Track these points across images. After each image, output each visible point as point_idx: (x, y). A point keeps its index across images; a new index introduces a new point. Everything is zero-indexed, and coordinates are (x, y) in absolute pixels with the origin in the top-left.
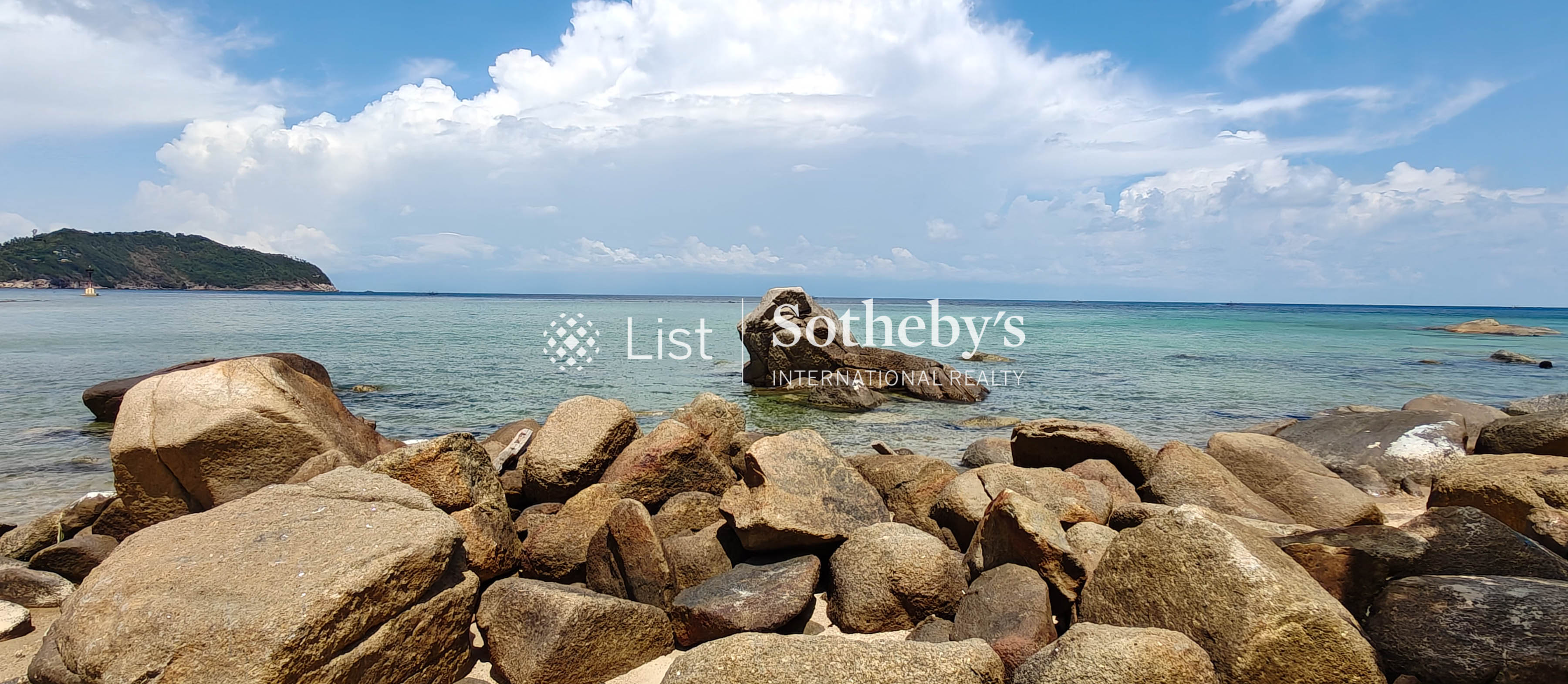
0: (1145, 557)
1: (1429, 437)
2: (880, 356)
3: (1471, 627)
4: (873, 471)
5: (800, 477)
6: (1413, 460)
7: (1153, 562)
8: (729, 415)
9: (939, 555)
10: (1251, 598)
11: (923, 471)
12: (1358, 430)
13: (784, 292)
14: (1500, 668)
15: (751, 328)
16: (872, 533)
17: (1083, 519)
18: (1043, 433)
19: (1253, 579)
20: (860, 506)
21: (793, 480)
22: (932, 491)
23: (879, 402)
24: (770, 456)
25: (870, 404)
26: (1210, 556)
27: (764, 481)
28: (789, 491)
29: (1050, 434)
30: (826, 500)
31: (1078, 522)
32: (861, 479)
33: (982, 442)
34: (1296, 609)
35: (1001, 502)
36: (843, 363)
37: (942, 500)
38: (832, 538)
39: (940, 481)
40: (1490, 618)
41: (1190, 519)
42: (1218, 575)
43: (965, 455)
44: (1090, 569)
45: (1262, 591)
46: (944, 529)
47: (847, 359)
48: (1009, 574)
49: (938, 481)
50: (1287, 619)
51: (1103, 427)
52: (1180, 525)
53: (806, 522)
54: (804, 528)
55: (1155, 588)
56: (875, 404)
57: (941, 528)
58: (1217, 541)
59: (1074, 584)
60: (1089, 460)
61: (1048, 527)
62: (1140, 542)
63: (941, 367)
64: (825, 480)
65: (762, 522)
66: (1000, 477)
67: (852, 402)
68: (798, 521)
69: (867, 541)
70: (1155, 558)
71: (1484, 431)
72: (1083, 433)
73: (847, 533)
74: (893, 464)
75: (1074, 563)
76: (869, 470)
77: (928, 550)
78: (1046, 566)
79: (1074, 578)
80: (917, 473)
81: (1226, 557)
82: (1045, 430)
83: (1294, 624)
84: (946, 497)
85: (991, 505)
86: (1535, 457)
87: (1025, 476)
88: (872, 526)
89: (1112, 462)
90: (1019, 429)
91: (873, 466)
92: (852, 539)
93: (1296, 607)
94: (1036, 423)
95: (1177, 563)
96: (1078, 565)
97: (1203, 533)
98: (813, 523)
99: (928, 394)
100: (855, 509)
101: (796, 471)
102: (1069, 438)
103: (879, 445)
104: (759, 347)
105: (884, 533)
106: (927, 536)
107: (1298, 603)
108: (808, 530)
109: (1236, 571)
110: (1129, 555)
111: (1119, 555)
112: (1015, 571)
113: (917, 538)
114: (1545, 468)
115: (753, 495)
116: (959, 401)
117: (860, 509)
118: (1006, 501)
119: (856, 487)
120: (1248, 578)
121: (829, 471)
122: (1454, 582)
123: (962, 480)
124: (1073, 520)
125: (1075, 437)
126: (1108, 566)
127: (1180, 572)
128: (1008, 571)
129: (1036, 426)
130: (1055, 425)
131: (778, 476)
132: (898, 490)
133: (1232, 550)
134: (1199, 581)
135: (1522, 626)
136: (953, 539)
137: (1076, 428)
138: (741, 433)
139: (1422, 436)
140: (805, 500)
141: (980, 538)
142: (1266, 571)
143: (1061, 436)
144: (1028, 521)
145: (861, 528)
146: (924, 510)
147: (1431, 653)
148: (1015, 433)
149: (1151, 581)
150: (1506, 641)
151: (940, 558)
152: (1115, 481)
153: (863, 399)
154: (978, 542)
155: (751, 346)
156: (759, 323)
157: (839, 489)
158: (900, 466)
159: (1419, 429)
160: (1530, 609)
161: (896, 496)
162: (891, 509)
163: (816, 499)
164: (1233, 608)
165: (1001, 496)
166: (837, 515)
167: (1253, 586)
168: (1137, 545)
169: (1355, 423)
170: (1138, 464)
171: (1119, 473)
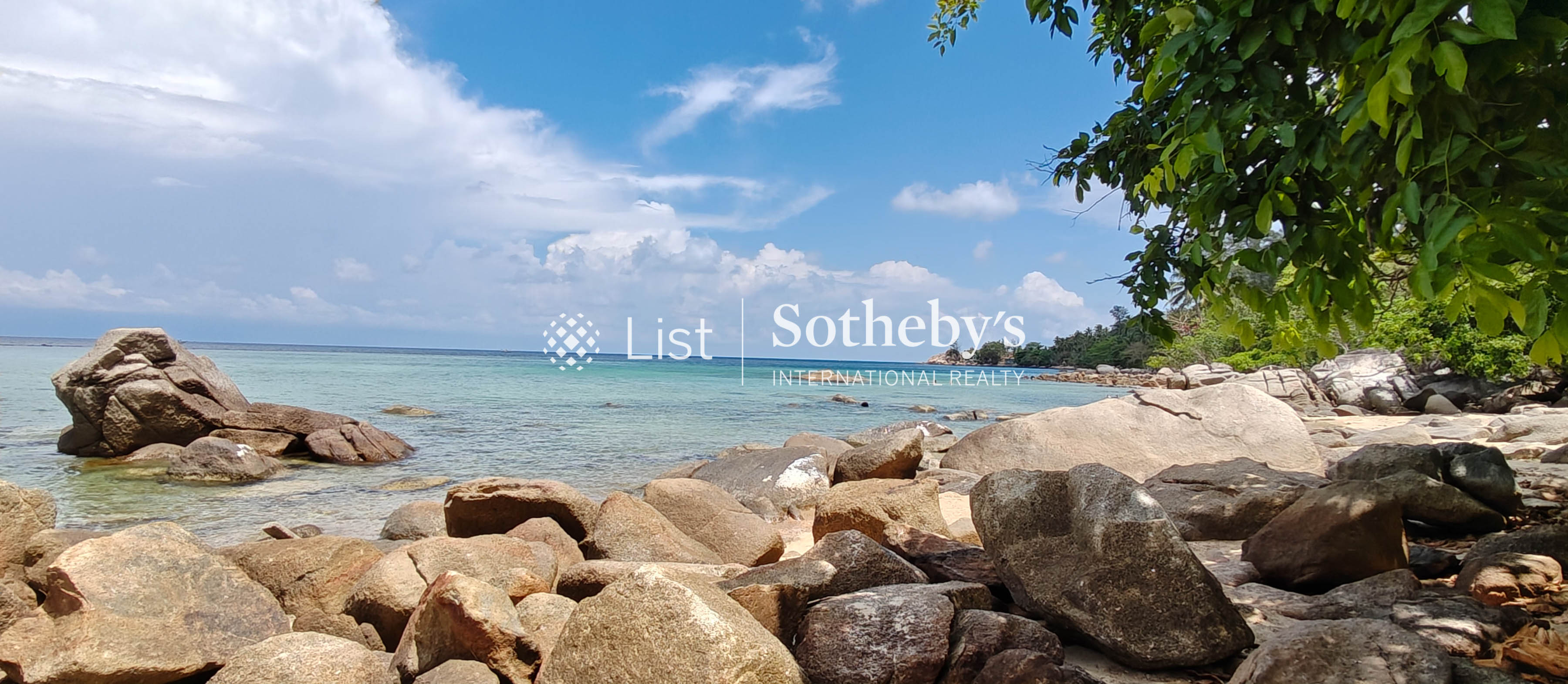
0: (606, 628)
1: (805, 468)
2: (275, 413)
3: (870, 639)
4: (264, 562)
5: (147, 591)
6: (795, 489)
7: (615, 633)
8: (25, 507)
9: (360, 665)
10: (712, 655)
11: (336, 555)
12: (755, 466)
13: (134, 334)
14: (892, 673)
15: (75, 382)
16: (263, 652)
17: (533, 591)
18: (482, 494)
19: (713, 635)
20: (245, 617)
21: (133, 596)
22: (347, 578)
23: (273, 470)
24: (93, 567)
25: (259, 472)
26: (672, 617)
27: (81, 604)
28: (127, 614)
29: (489, 495)
30: (189, 617)
31: (528, 594)
32: (247, 580)
33: (408, 507)
34: (750, 657)
35: (443, 588)
36: (222, 424)
37: (361, 590)
38: (198, 670)
39: (359, 564)
40: (882, 629)
41: (650, 580)
42: (680, 636)
43: (386, 525)
44: (546, 650)
45: (722, 645)
46: (364, 625)
47: (228, 418)
48: (452, 673)
49: (355, 565)
50: (743, 670)
51: (546, 482)
52: (641, 588)
53: (155, 654)
54: (149, 664)
55: (618, 660)
56: (267, 472)
57: (359, 624)
58: (678, 600)
59: (529, 670)
60: (531, 520)
61: (498, 611)
62: (601, 612)
63: (356, 423)
64: (190, 588)
65: (75, 668)
66: (436, 552)
67: (234, 472)
68: (139, 655)
69: (255, 664)
70: (617, 627)
71: (839, 460)
72: (525, 491)
73: (223, 658)
74: (294, 551)
75: (529, 647)
76: (259, 562)
77: (345, 661)
78: (497, 656)
79: (528, 662)
80: (328, 559)
81: (687, 615)
82: (485, 491)
83: (748, 673)
84: (366, 586)
85: (428, 591)
86: (881, 480)
87: (466, 549)
88: (263, 643)
89: (554, 519)
90: (455, 492)
91: (264, 556)
92: (231, 665)
93: (750, 656)
94: (474, 484)
95: (640, 630)
96: (533, 648)
97: (663, 593)
98: (168, 653)
99: (339, 456)
100: (237, 622)
101: (139, 583)
102: (510, 497)
103: (274, 528)
104: (89, 406)
105: (280, 650)
106: (340, 643)
107: (752, 651)
108: (158, 666)
109: (698, 629)
110: (589, 629)
111: (579, 631)
112: (459, 668)
113: (329, 648)
114: (887, 490)
115: (60, 628)
116: (379, 463)
117: (245, 620)
118: (449, 586)
119: (239, 591)
120: (709, 635)
121: (196, 575)
122: (854, 600)
123: (388, 563)
124: (522, 593)
125: (516, 496)
126: (568, 643)
127: (643, 639)
128: (451, 670)
129: (473, 487)
130: (494, 484)
131: (107, 595)
132: (300, 582)
133: (692, 607)
134: (661, 646)
135: (903, 631)
136: (376, 637)
137: (517, 486)
138: (46, 532)
139: (800, 468)
140: (154, 622)
141: (414, 633)
142: (723, 624)
143: (501, 496)
144: (476, 606)
145: (246, 648)
146: (336, 603)
147: (846, 671)
148: (450, 497)
149: (614, 655)
150: (894, 647)
151: (359, 670)
152: (558, 538)
153: (251, 467)
154: (410, 639)
155: (75, 405)
156: (90, 374)
157: (212, 598)
158: (303, 552)
159: (797, 463)
160: (907, 615)
161: (297, 590)
162: (288, 610)
163: (173, 618)
164: (696, 669)
165: (441, 579)
166: (208, 636)
167: (713, 643)
168: (598, 615)
169: (752, 460)
170: (580, 518)
171: (562, 530)
